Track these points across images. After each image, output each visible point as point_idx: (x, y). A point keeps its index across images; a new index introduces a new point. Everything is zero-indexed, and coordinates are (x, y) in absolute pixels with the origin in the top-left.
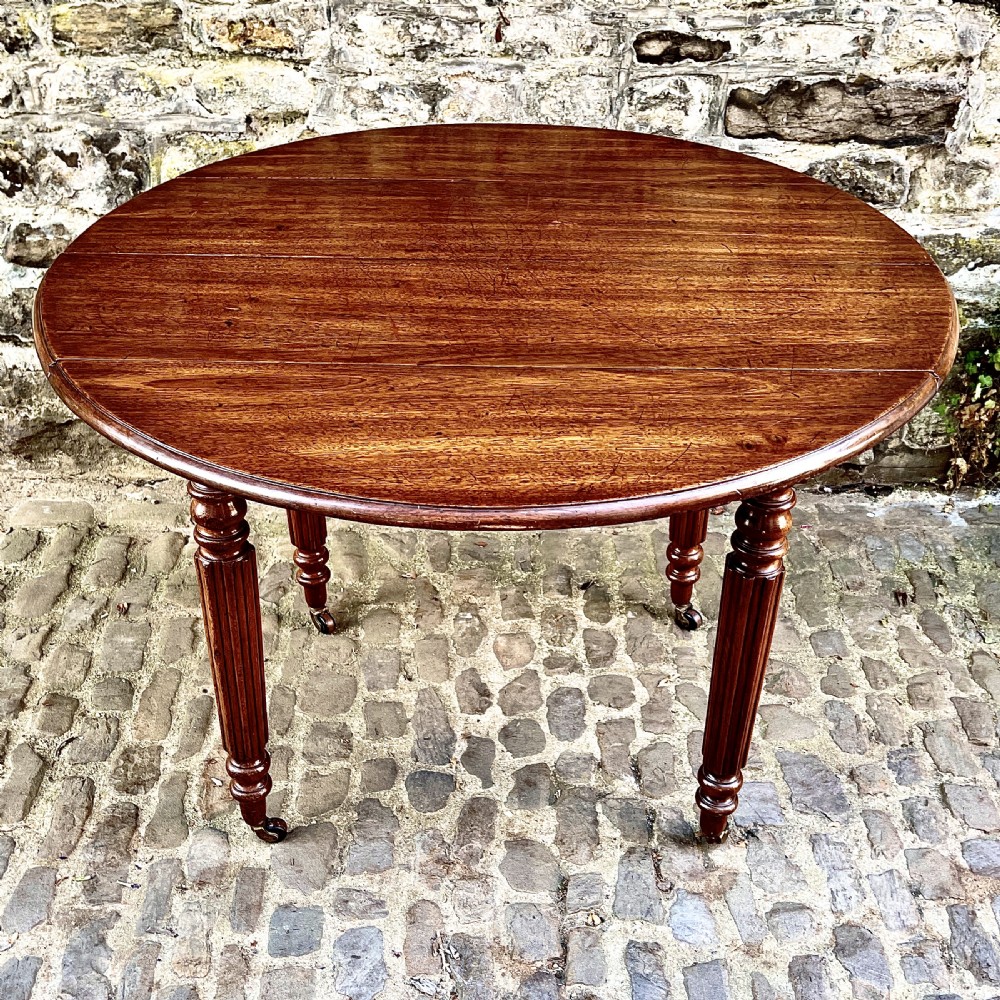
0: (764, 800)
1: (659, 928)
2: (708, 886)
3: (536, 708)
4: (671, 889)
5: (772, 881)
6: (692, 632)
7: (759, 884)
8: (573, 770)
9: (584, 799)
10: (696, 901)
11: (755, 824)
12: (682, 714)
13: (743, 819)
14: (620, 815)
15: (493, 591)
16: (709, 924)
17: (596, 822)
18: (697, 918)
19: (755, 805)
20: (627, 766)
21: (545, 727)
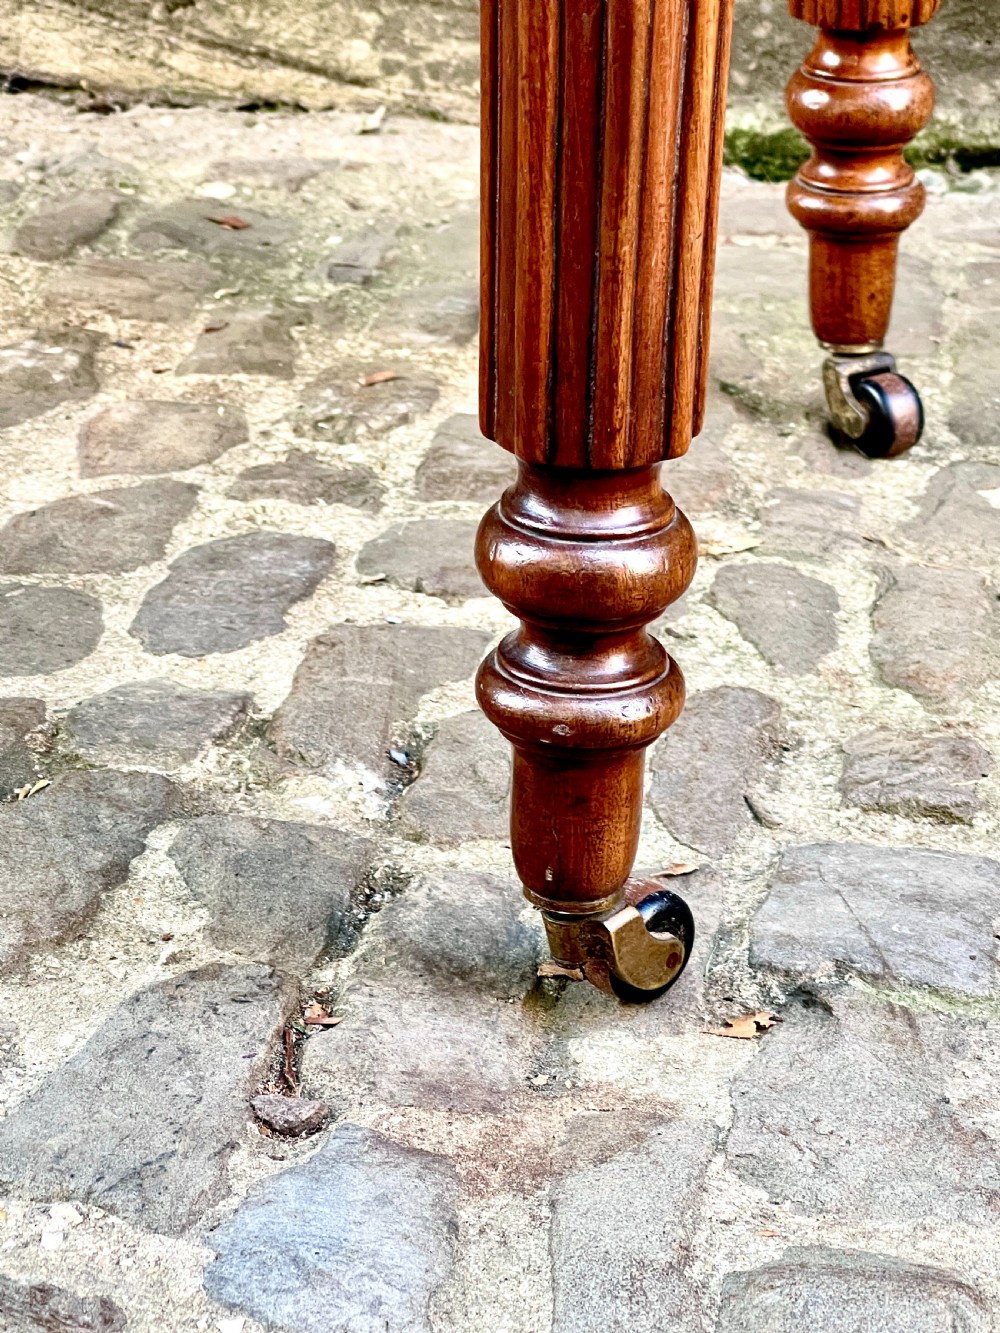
0: (924, 900)
1: (154, 1246)
2: (498, 1139)
3: (122, 567)
4: (313, 1127)
5: (823, 1164)
6: (879, 465)
7: (752, 1169)
8: (136, 721)
9: (118, 805)
10: (401, 1178)
11: (842, 967)
12: (706, 645)
13: (786, 941)
14: (238, 866)
15: (187, 314)
16: (413, 1266)
17: (117, 874)
18: (370, 1233)
19: (870, 909)
20: (373, 741)
21: (117, 618)
